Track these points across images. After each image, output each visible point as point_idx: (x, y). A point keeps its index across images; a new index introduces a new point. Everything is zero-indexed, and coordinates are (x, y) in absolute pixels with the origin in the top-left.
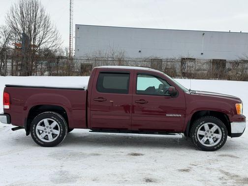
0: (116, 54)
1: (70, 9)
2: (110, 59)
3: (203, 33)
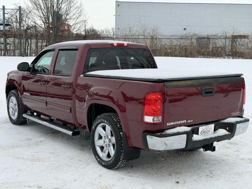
0: (148, 31)
2: (141, 37)
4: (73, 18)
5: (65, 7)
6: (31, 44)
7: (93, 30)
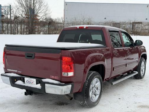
2: (82, 23)
3: (148, 6)
5: (38, 6)
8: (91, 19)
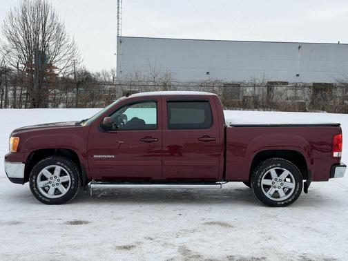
0: (159, 76)
1: (118, 16)
2: (151, 84)
3: (300, 46)
4: (63, 59)
5: (54, 46)
6: (6, 92)
7: (86, 73)
8: (170, 74)
